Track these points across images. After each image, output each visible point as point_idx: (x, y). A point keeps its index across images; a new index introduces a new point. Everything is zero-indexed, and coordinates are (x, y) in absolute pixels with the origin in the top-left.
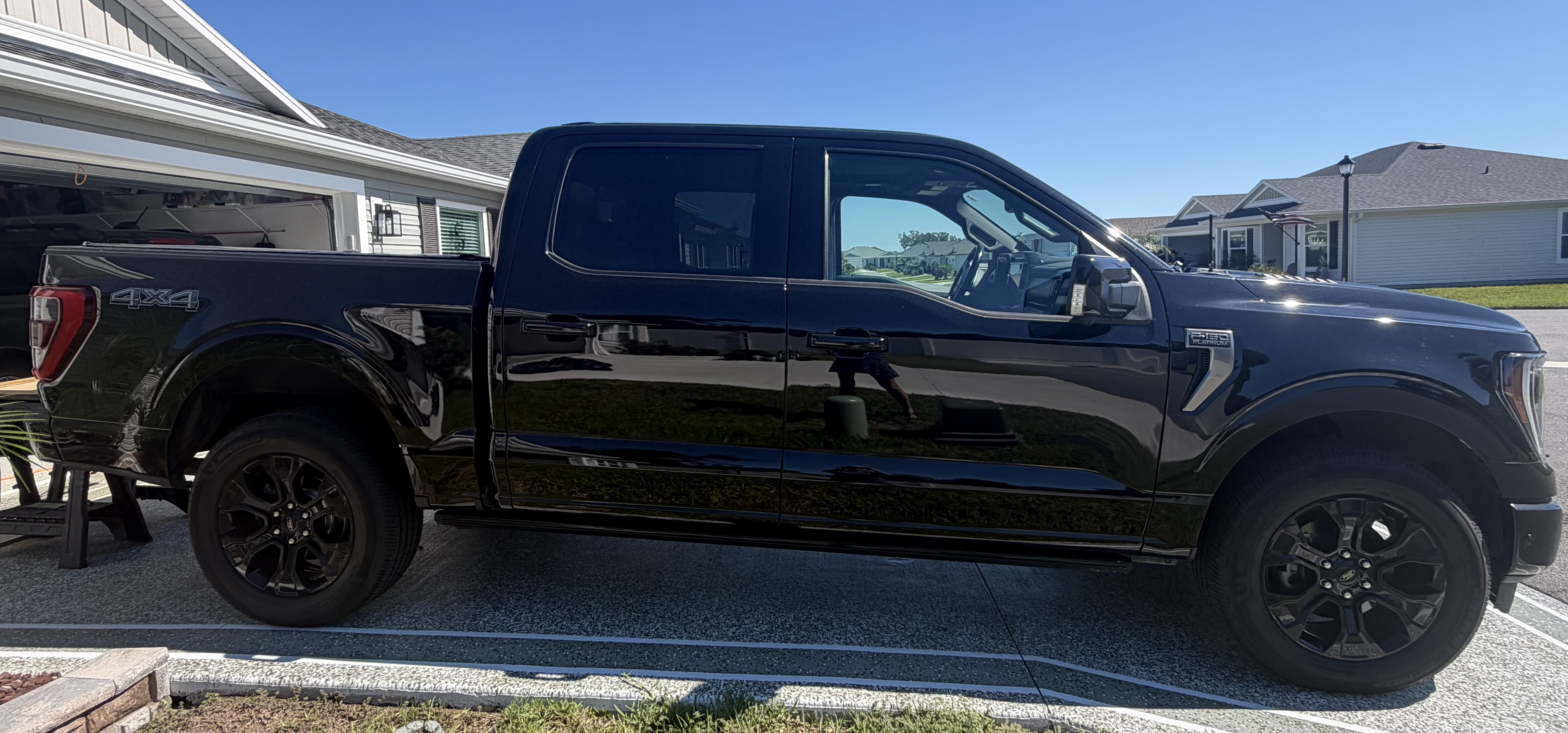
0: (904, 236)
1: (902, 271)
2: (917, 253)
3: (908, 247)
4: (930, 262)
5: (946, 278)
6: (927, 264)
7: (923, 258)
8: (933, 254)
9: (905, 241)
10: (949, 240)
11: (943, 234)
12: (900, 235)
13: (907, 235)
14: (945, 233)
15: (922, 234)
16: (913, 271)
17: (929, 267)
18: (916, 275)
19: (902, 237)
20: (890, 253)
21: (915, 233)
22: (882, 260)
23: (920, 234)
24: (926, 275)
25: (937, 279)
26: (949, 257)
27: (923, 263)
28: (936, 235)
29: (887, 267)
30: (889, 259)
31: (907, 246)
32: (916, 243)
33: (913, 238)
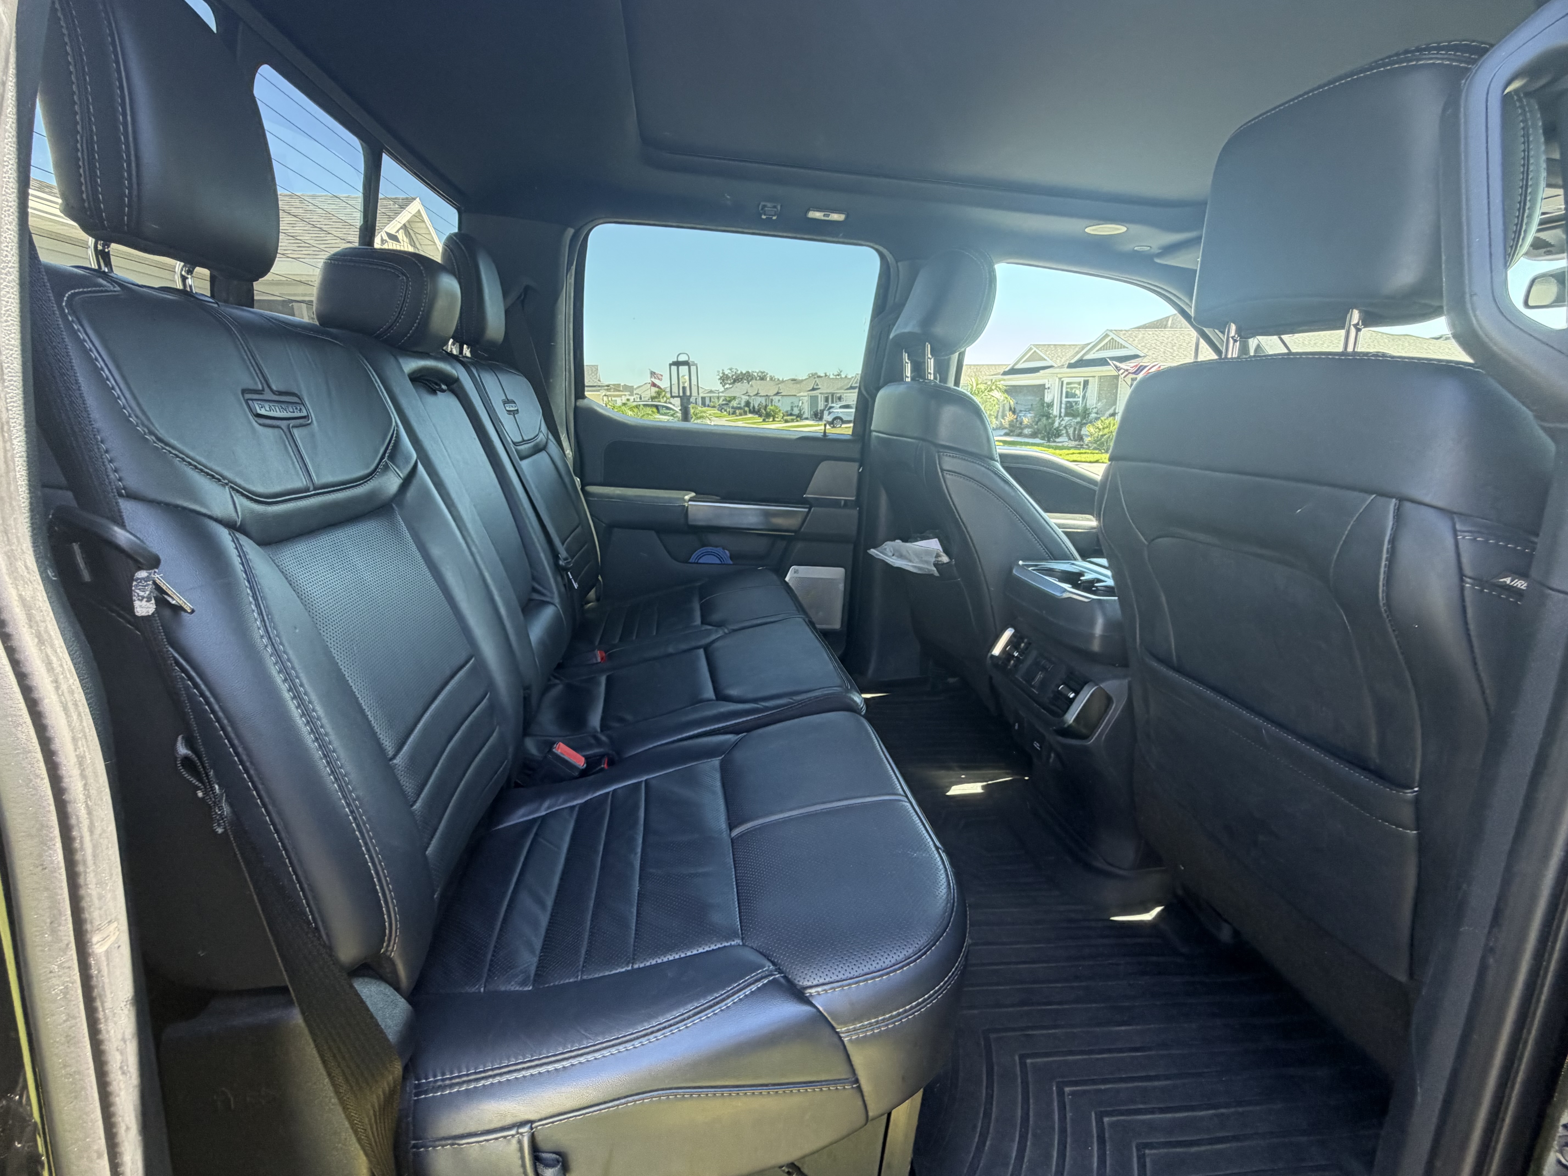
0: (723, 373)
1: (726, 411)
2: (740, 391)
3: (727, 386)
4: (756, 402)
5: (774, 420)
6: (752, 405)
7: (747, 397)
8: (758, 393)
9: (724, 379)
10: (768, 379)
11: (762, 373)
12: (718, 372)
13: (726, 373)
14: (764, 372)
15: (741, 373)
16: (738, 412)
17: (754, 407)
18: (740, 415)
19: (721, 375)
20: (711, 392)
21: (735, 371)
22: (703, 399)
23: (739, 372)
24: (750, 415)
25: (764, 420)
26: (774, 398)
27: (748, 404)
28: (756, 374)
29: (708, 406)
30: (710, 398)
31: (725, 384)
32: (735, 381)
33: (733, 376)
